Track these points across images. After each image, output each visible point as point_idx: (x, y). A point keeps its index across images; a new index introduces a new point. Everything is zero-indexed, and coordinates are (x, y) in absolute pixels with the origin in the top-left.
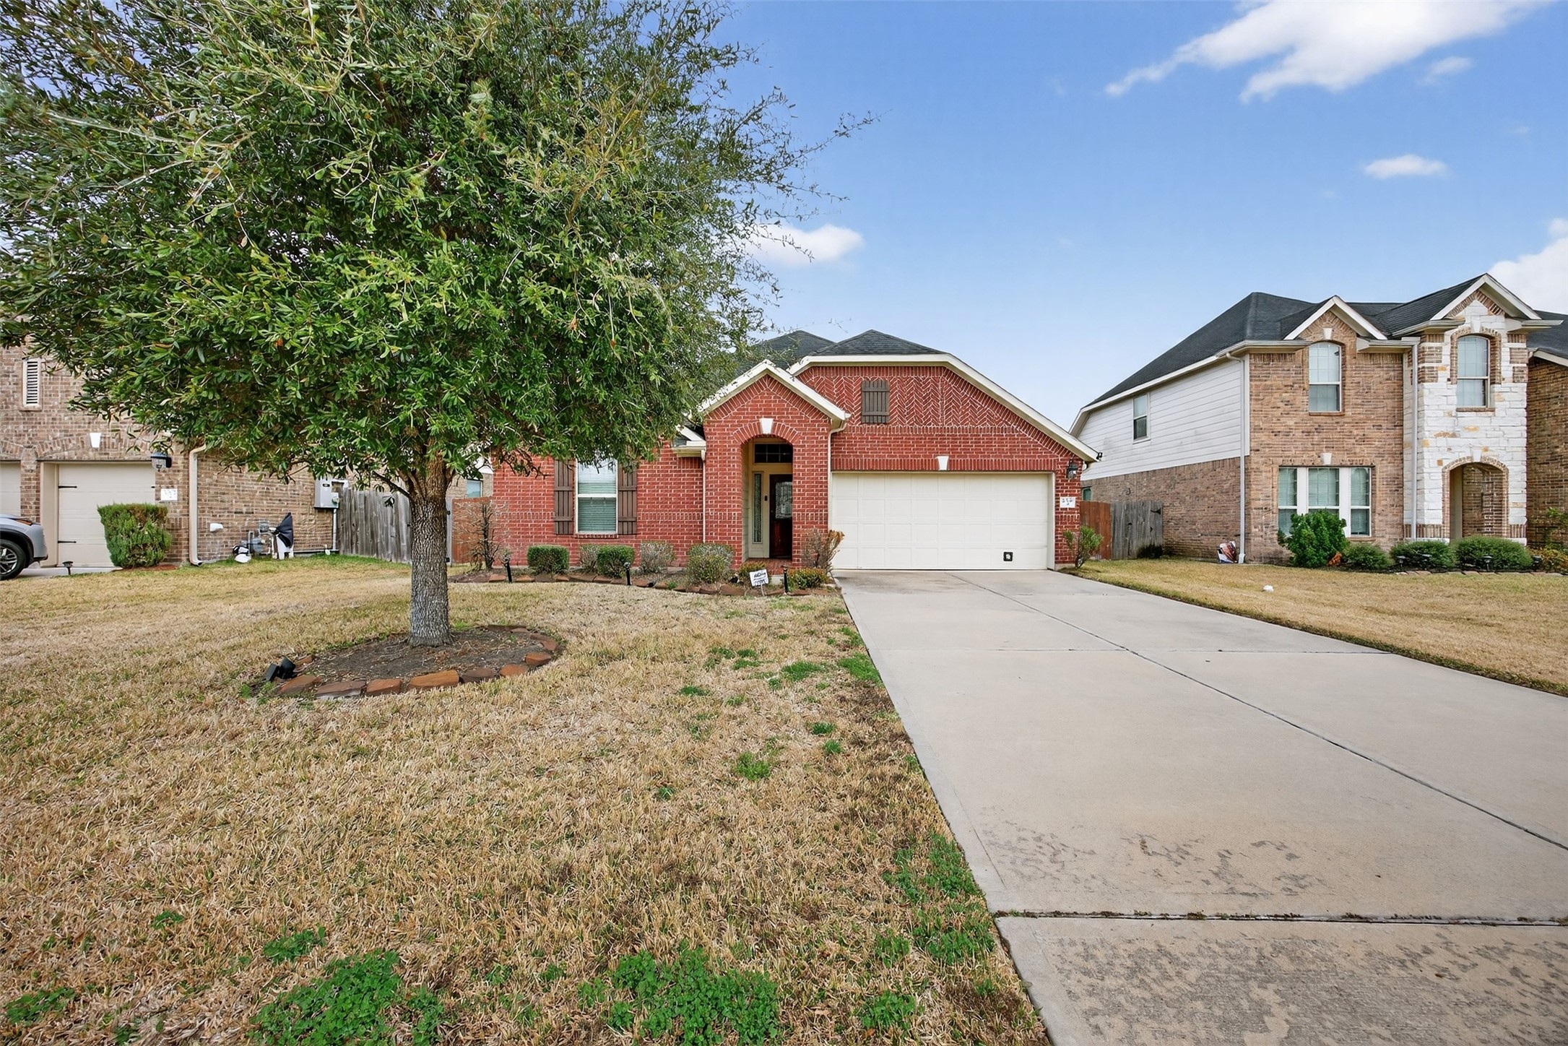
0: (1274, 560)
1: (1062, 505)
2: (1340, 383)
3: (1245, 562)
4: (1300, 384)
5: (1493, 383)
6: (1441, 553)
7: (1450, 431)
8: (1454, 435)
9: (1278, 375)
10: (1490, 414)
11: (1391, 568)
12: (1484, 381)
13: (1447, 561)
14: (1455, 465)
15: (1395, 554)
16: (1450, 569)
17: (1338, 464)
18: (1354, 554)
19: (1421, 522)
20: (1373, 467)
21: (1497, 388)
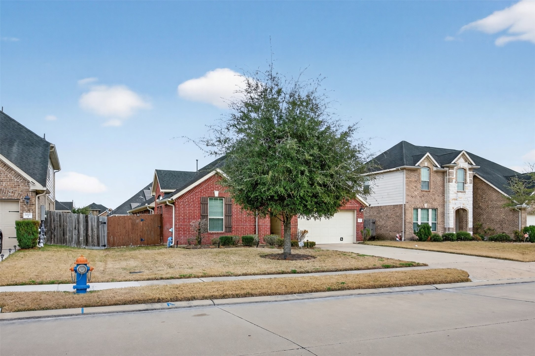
0: (412, 239)
1: (359, 221)
2: (429, 181)
3: (404, 241)
4: (418, 180)
5: (465, 184)
6: (453, 236)
7: (455, 198)
8: (456, 200)
9: (413, 177)
10: (465, 193)
11: (442, 241)
12: (463, 183)
13: (454, 238)
14: (457, 209)
15: (443, 236)
16: (455, 240)
17: (429, 207)
18: (433, 237)
19: (449, 227)
20: (437, 209)
21: (466, 185)
